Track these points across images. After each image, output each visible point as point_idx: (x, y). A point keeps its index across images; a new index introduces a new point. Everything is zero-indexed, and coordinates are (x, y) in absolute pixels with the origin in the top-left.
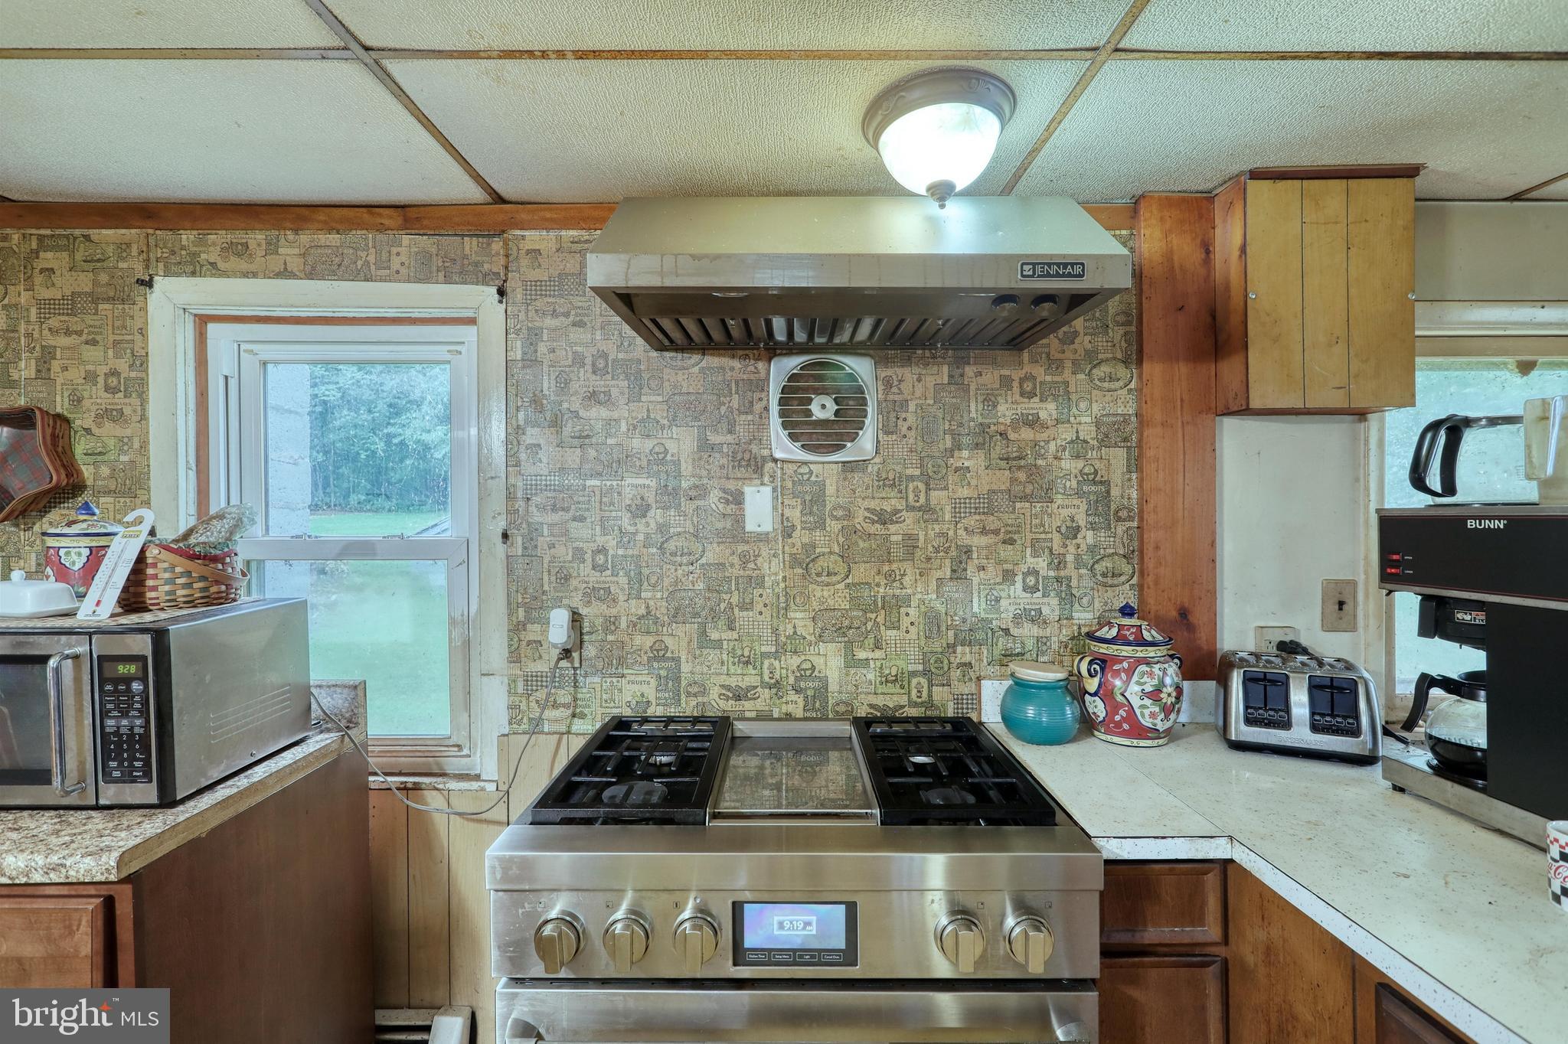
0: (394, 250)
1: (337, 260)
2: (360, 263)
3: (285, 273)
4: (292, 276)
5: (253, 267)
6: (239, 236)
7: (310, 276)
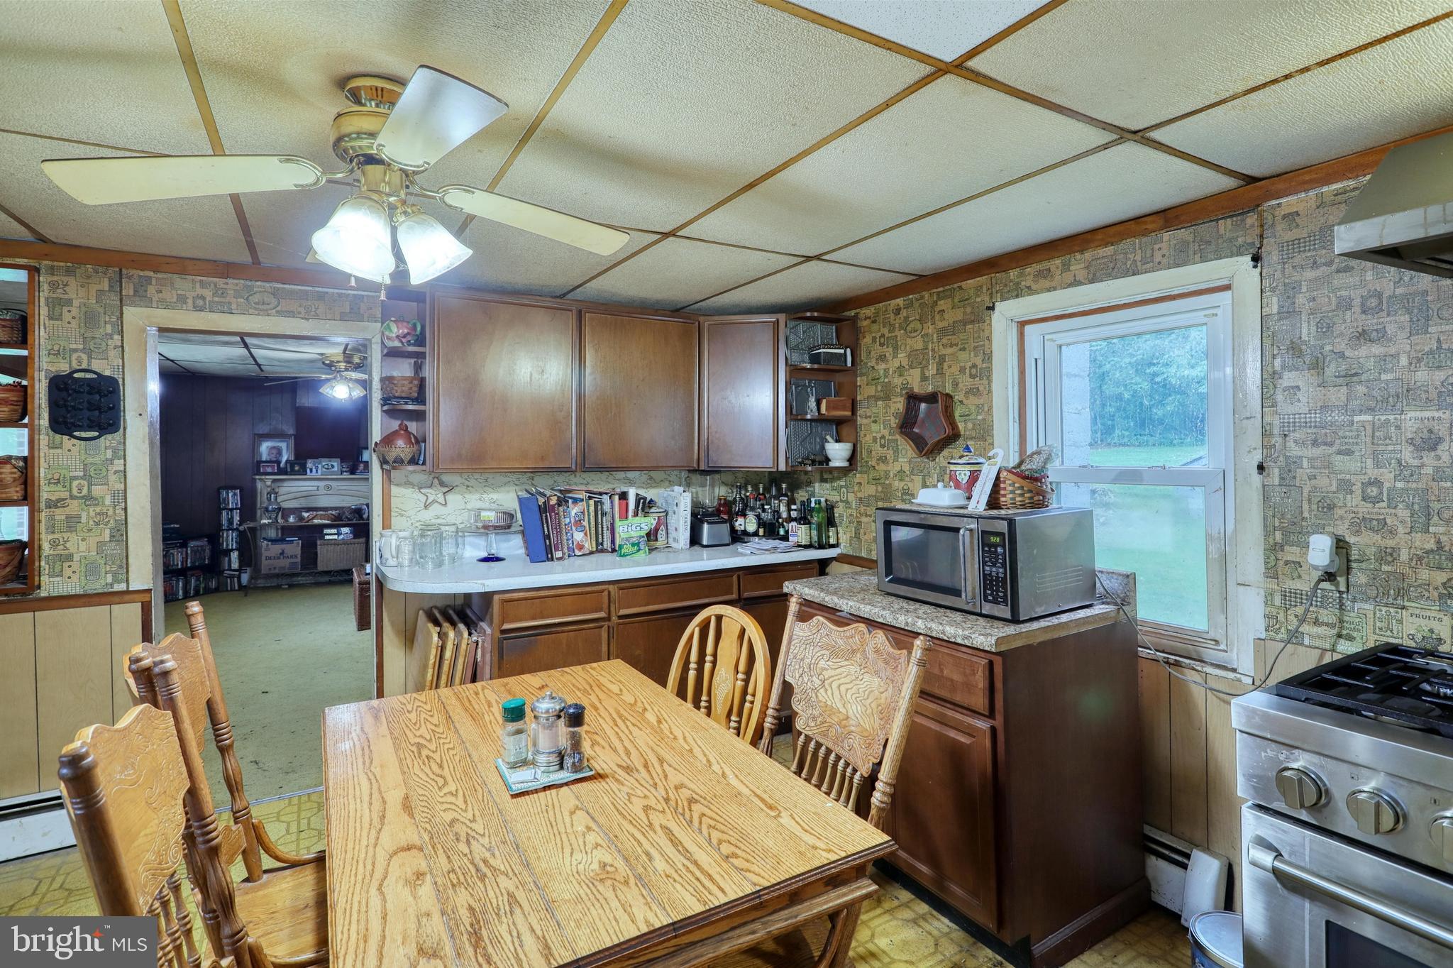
0: (1157, 247)
1: (1111, 265)
2: (1129, 263)
3: (1076, 283)
4: (1080, 283)
5: (1053, 284)
6: (1045, 265)
7: (1092, 282)
